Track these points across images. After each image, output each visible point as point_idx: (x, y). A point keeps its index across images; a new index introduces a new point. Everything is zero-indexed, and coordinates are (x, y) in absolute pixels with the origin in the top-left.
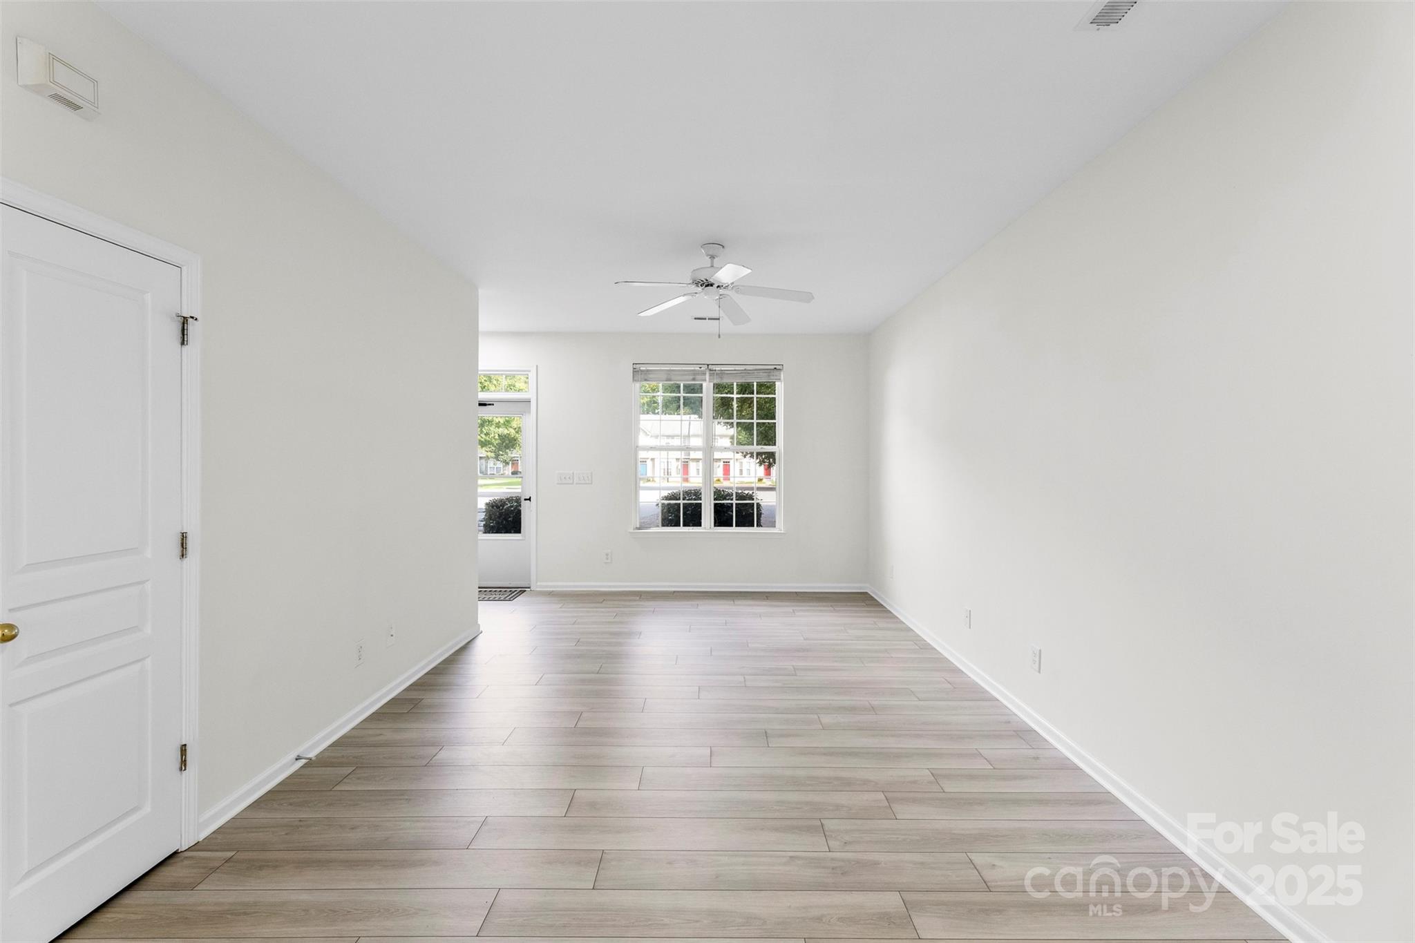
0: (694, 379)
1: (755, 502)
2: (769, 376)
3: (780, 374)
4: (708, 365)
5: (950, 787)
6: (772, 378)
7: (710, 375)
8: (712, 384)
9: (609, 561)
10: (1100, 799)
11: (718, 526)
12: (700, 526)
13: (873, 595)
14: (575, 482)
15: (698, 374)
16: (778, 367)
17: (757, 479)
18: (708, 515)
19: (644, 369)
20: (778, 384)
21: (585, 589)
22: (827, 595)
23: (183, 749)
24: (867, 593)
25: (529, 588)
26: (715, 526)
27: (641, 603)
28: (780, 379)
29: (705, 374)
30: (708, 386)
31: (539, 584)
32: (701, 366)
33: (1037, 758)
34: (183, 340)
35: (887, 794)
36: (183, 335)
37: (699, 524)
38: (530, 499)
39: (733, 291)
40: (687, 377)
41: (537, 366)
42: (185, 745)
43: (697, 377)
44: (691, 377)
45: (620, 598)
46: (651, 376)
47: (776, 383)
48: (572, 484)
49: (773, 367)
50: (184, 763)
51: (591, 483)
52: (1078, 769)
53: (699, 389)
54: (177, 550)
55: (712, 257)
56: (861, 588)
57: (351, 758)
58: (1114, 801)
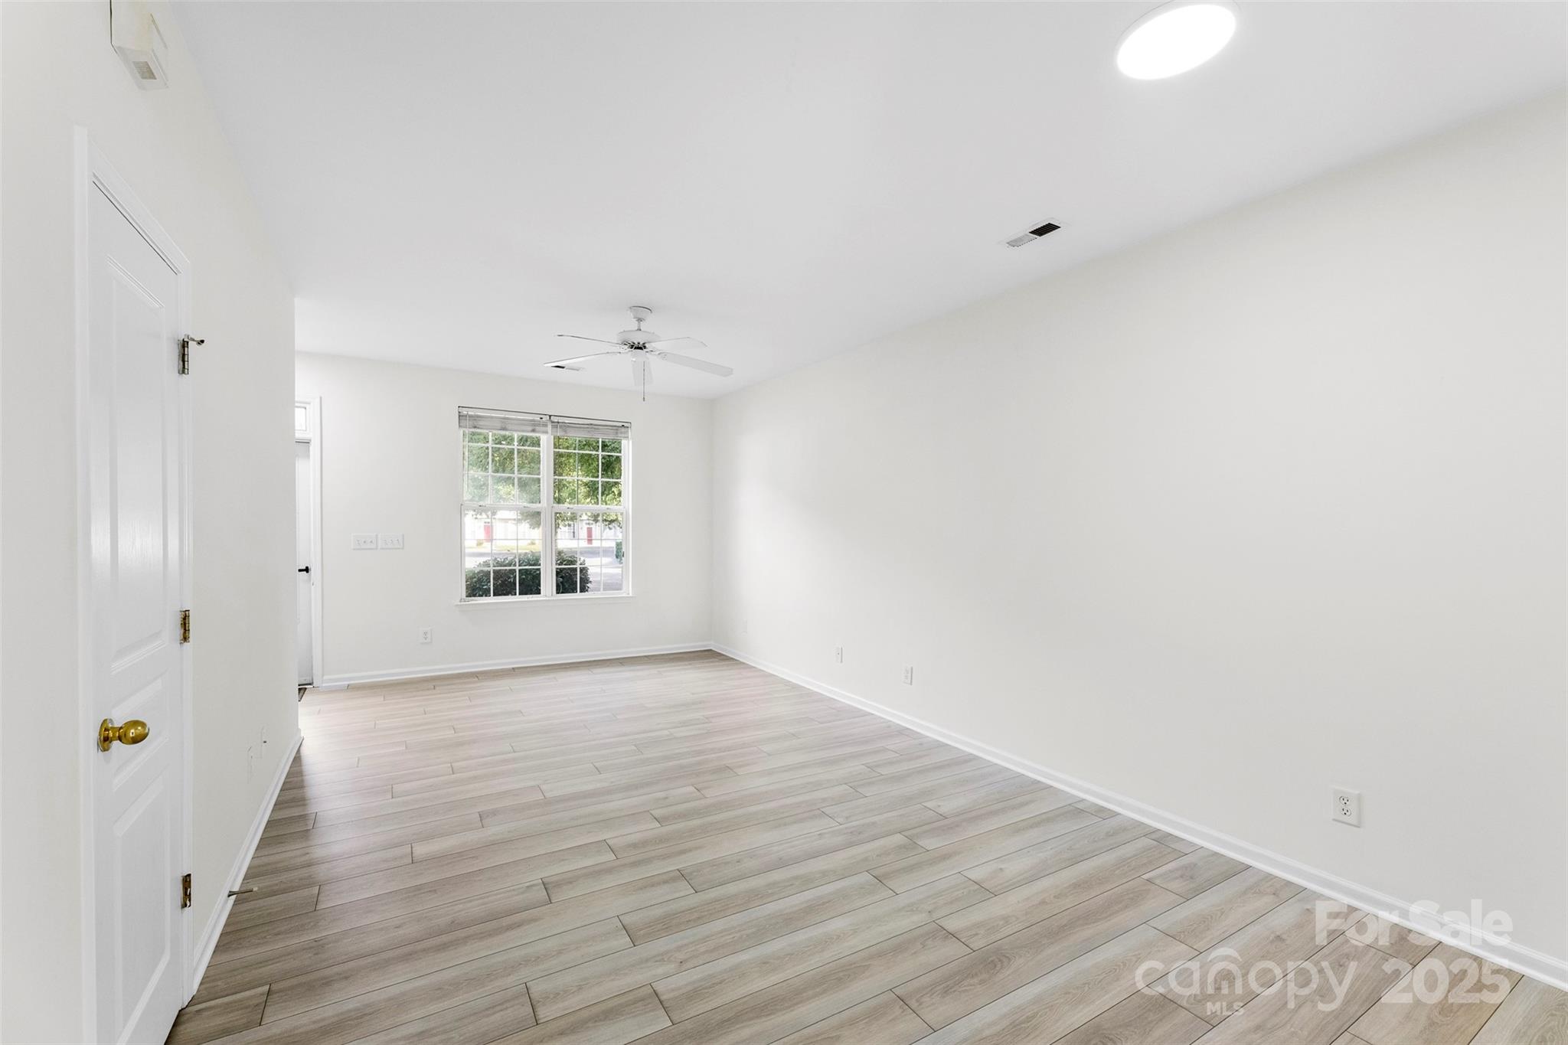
0: (533, 431)
1: (578, 566)
2: (617, 433)
3: (628, 432)
4: (550, 416)
5: (886, 771)
6: (619, 435)
7: (553, 427)
8: (552, 437)
9: (428, 640)
10: (970, 759)
11: (562, 593)
12: (540, 593)
13: (720, 652)
14: (379, 547)
15: (539, 425)
16: (626, 425)
17: (476, 542)
18: (548, 581)
19: (473, 413)
20: (624, 442)
21: (381, 679)
22: (681, 656)
23: (187, 881)
24: (711, 650)
25: (310, 684)
26: (558, 593)
27: (479, 685)
28: (628, 437)
29: (546, 426)
30: (546, 440)
31: (325, 677)
32: (542, 416)
33: (921, 744)
34: (184, 367)
35: (850, 784)
36: (184, 361)
37: (538, 592)
38: (307, 570)
39: (660, 356)
40: (524, 428)
41: (321, 398)
42: (189, 875)
43: (537, 428)
44: (530, 428)
45: (461, 681)
46: (481, 423)
47: (623, 442)
48: (377, 549)
49: (621, 424)
50: (187, 896)
51: (403, 549)
52: (947, 745)
53: (536, 443)
54: (179, 632)
55: (640, 320)
56: (705, 646)
57: (297, 881)
58: (976, 758)
